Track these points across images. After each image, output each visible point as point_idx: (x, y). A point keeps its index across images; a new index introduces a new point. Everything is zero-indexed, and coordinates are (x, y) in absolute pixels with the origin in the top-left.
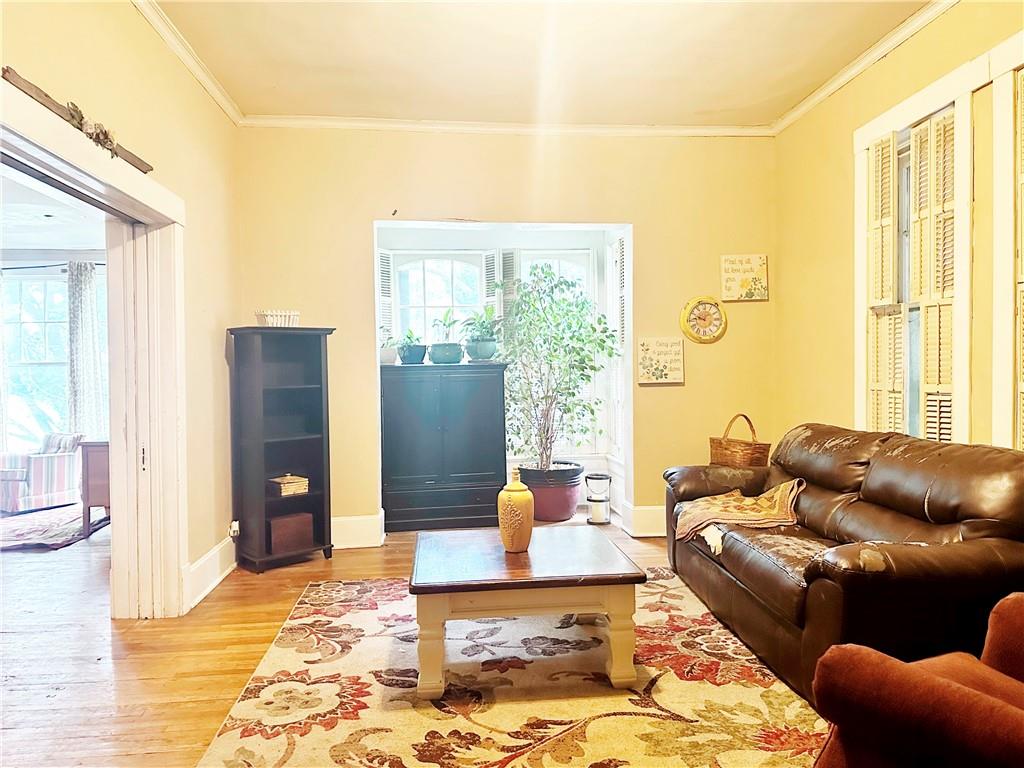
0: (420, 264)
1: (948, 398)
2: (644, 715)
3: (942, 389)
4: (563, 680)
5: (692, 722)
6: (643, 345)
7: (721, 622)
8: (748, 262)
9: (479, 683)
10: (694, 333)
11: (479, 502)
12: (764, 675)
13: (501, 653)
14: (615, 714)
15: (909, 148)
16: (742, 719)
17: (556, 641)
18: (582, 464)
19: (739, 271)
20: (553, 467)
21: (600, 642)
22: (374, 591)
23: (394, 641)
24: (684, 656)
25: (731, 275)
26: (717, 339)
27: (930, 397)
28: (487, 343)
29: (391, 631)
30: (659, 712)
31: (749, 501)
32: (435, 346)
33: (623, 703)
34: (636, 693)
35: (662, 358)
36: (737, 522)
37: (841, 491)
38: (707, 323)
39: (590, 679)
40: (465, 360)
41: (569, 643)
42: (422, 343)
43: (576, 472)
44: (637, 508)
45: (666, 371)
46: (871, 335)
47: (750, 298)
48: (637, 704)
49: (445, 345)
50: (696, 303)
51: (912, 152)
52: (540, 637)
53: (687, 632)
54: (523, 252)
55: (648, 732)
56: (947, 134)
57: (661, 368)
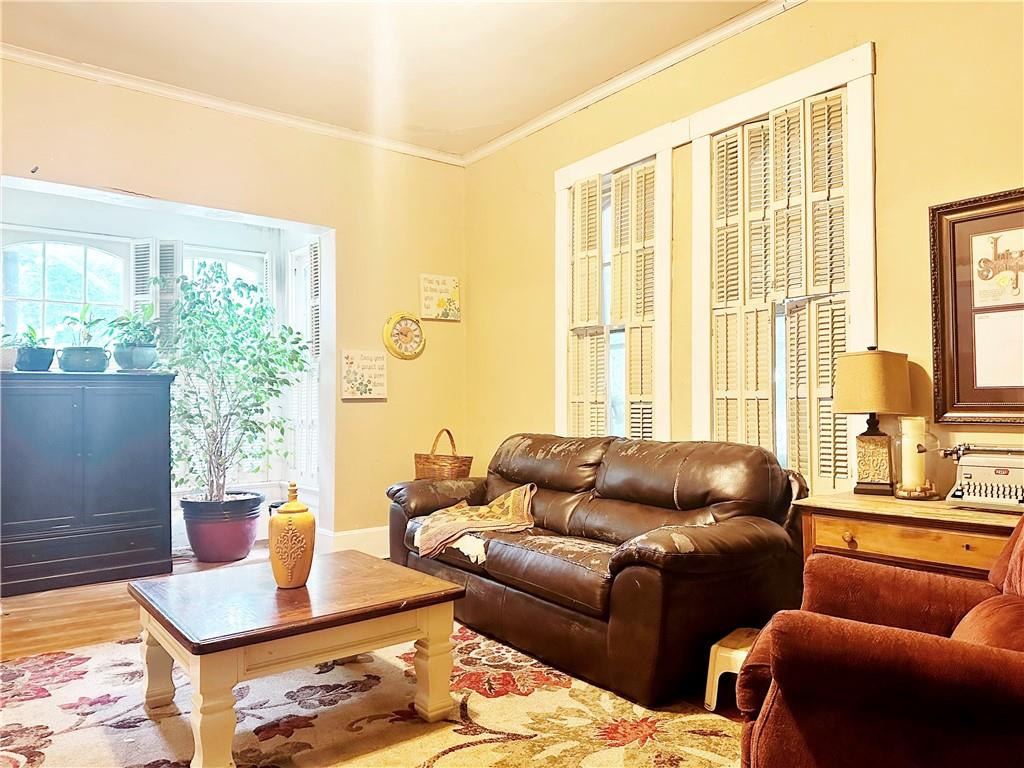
0: (38, 247)
1: (649, 406)
2: (480, 742)
3: (644, 398)
4: (369, 728)
5: (531, 737)
6: (347, 358)
7: (482, 634)
8: (444, 283)
9: (267, 756)
10: (396, 347)
11: (132, 547)
12: (556, 676)
13: (270, 716)
14: (451, 750)
15: (610, 190)
16: (573, 722)
17: (328, 688)
18: (262, 493)
19: (435, 290)
20: (227, 498)
21: (377, 678)
22: (28, 674)
23: (106, 730)
24: (474, 674)
25: (429, 294)
26: (417, 355)
27: (634, 406)
28: (144, 349)
29: (90, 719)
30: (494, 736)
31: (483, 509)
32: (69, 351)
33: (448, 736)
34: (456, 723)
35: (366, 373)
36: (493, 529)
37: (573, 491)
38: (409, 338)
39: (396, 720)
40: (113, 368)
41: (344, 687)
42: (49, 345)
43: (257, 501)
44: (340, 534)
45: (370, 386)
46: (571, 354)
47: (444, 318)
48: (466, 734)
49: (86, 349)
50: (398, 318)
51: (612, 193)
52: (306, 687)
53: (456, 649)
54: (186, 247)
55: (498, 760)
56: (647, 182)
57: (365, 383)
